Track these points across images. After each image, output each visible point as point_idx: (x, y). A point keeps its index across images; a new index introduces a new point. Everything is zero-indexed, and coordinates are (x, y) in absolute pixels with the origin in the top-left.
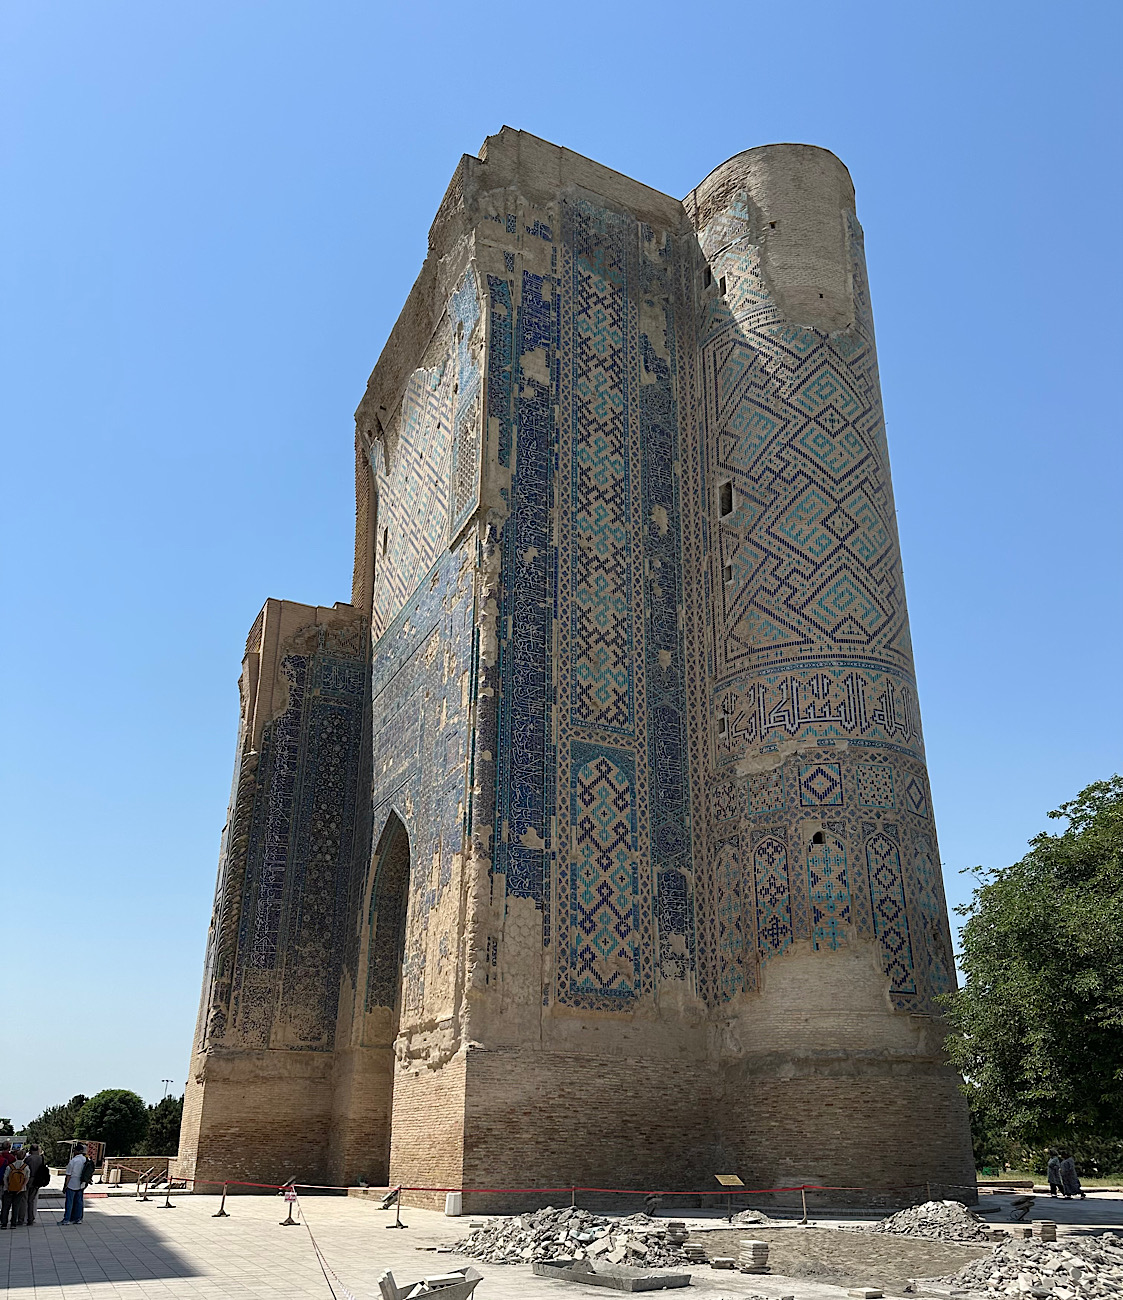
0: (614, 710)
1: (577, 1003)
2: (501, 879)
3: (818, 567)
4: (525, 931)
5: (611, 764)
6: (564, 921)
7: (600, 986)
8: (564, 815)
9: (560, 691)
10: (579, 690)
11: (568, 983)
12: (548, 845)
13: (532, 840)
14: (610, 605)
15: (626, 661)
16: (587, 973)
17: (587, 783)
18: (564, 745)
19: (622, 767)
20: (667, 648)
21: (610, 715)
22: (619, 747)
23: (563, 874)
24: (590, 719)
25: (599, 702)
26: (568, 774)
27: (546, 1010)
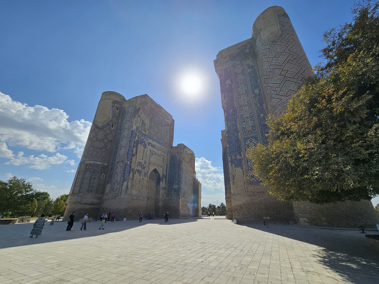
0: (252, 129)
1: (251, 185)
2: (233, 165)
3: (280, 84)
4: (239, 173)
5: (252, 139)
6: (246, 170)
7: (256, 181)
8: (244, 151)
9: (240, 130)
10: (243, 128)
11: (249, 181)
12: (241, 157)
13: (238, 157)
14: (248, 111)
15: (253, 120)
16: (253, 179)
17: (248, 144)
18: (242, 139)
19: (255, 139)
20: (262, 113)
21: (251, 131)
22: (254, 135)
23: (245, 162)
24: (247, 132)
25: (248, 129)
26: (244, 144)
27: (246, 186)
